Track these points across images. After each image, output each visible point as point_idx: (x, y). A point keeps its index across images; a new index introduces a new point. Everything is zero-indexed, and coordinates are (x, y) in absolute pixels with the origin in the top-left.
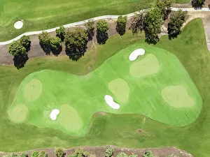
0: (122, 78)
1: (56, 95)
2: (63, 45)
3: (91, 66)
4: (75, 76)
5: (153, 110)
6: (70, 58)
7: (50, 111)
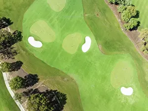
0: (61, 45)
3: (63, 78)
4: (80, 89)
5: (76, 12)
6: (65, 103)
7: (126, 97)
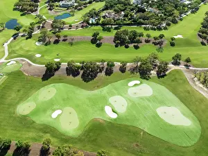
0: (122, 96)
1: (64, 100)
2: (81, 72)
6: (83, 80)
7: (54, 110)
